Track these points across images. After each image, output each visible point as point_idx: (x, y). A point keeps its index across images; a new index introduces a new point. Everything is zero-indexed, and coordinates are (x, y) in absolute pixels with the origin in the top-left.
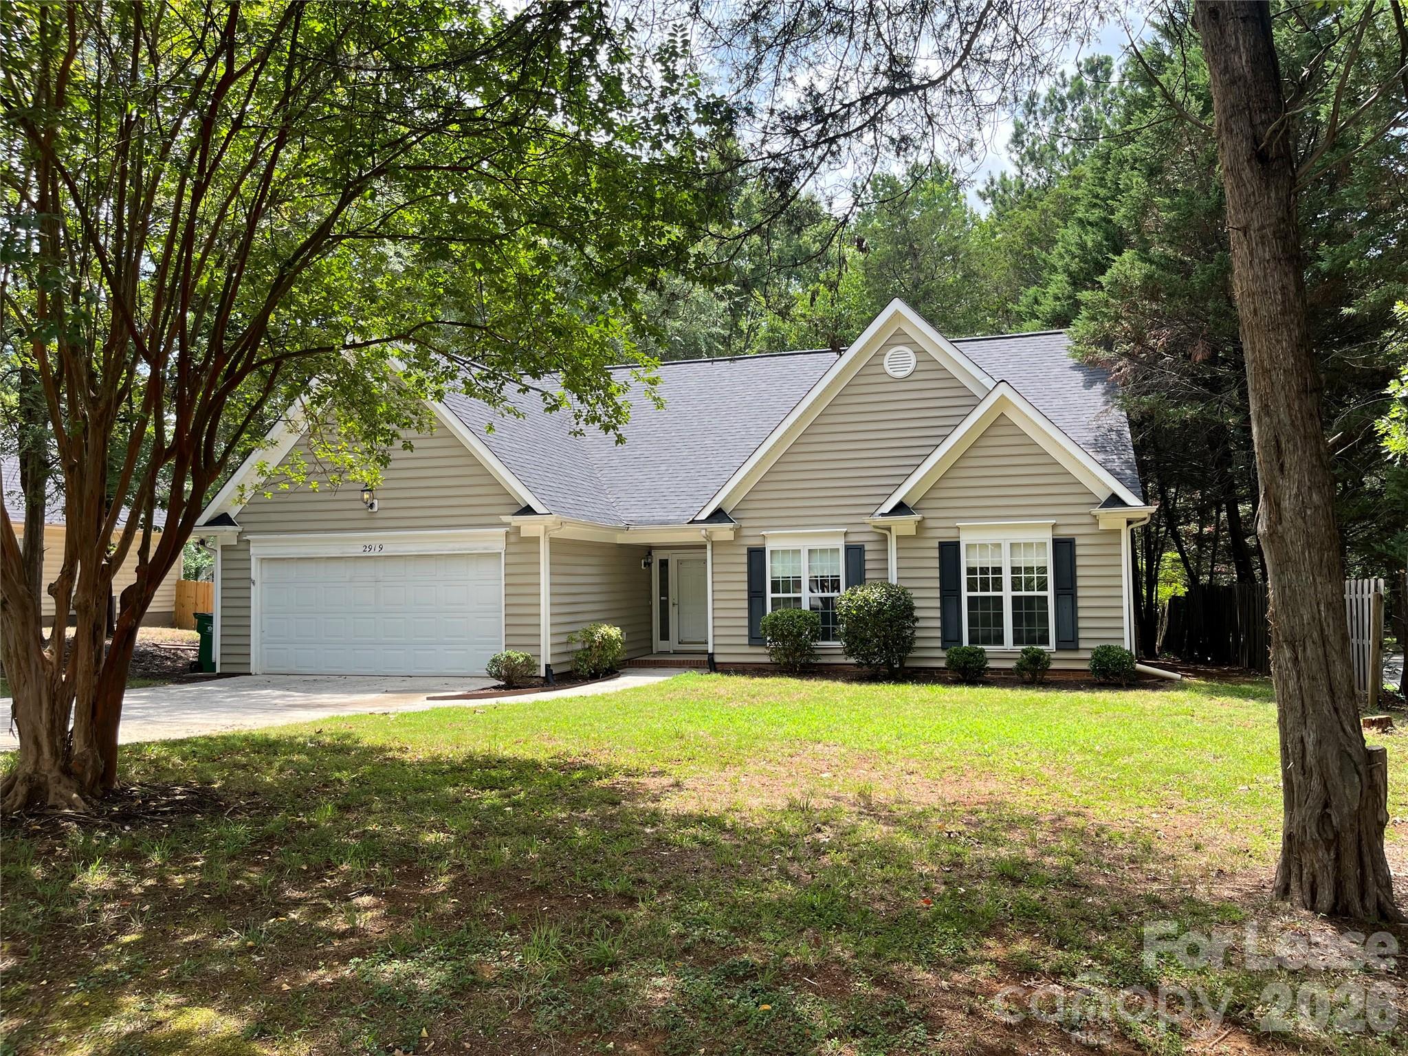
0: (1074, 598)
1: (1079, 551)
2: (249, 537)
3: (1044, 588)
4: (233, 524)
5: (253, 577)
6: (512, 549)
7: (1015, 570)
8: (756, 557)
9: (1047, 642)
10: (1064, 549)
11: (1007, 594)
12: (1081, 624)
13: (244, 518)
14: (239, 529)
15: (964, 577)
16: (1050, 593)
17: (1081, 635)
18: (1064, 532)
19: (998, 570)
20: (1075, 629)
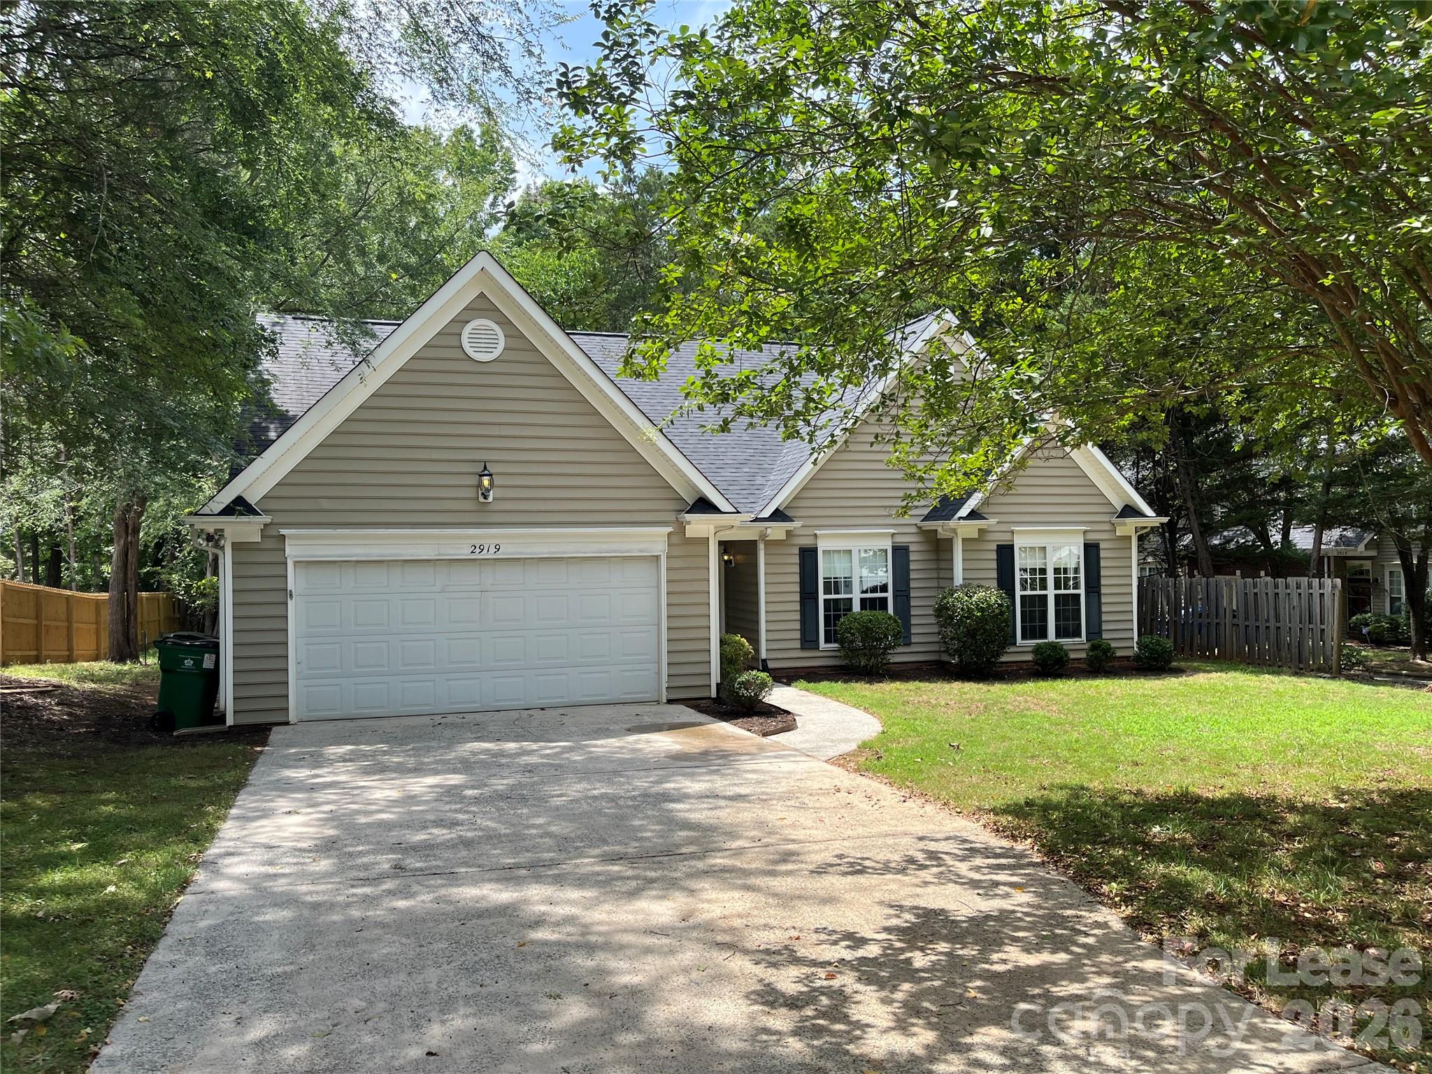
0: (1099, 594)
1: (1103, 554)
2: (283, 532)
3: (1076, 586)
4: (254, 512)
5: (290, 586)
6: (676, 552)
7: (1057, 571)
8: (808, 557)
9: (1080, 636)
10: (1091, 550)
11: (1051, 592)
12: (1104, 618)
13: (273, 505)
14: (267, 519)
15: (1018, 576)
16: (1082, 591)
17: (1104, 627)
18: (1093, 537)
19: (1043, 571)
20: (1100, 622)
